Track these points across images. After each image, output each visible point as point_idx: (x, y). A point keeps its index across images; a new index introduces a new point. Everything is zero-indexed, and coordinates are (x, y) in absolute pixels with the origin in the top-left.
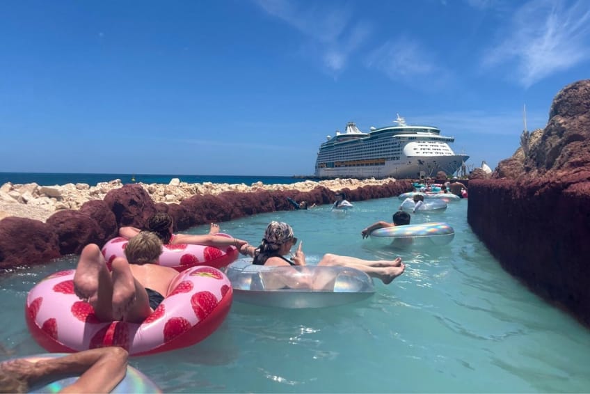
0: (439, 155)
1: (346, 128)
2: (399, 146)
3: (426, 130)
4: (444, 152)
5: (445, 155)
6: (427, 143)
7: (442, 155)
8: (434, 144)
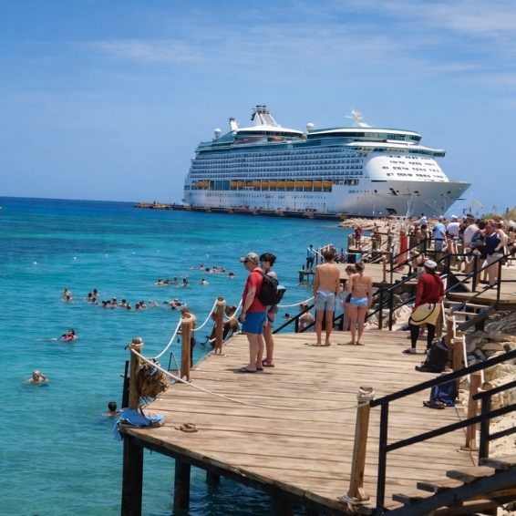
0: (422, 179)
1: (254, 115)
2: (358, 161)
3: (402, 137)
4: (431, 174)
5: (432, 178)
6: (403, 158)
7: (427, 179)
8: (415, 160)
